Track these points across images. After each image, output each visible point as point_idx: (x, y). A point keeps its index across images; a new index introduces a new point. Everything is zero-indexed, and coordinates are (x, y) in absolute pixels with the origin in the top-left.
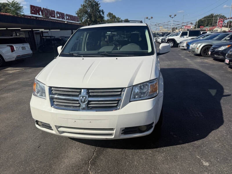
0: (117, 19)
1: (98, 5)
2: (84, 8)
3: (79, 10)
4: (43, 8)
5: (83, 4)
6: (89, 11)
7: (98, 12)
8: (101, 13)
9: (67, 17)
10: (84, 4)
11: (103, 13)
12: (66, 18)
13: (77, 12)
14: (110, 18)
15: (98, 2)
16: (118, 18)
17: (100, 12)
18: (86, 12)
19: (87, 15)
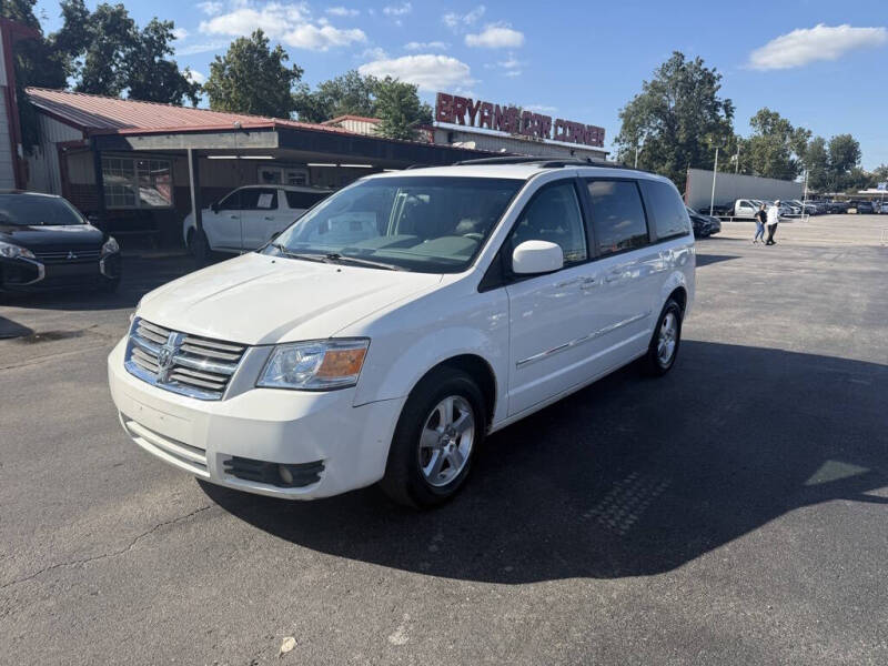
0: (792, 138)
1: (711, 82)
2: (652, 94)
3: (634, 103)
4: (479, 102)
5: (650, 82)
6: (672, 105)
7: (708, 107)
8: (721, 113)
9: (560, 131)
10: (654, 82)
11: (726, 112)
12: (556, 132)
13: (624, 111)
14: (765, 132)
15: (714, 70)
16: (801, 130)
17: (715, 107)
18: (660, 111)
19: (659, 121)
